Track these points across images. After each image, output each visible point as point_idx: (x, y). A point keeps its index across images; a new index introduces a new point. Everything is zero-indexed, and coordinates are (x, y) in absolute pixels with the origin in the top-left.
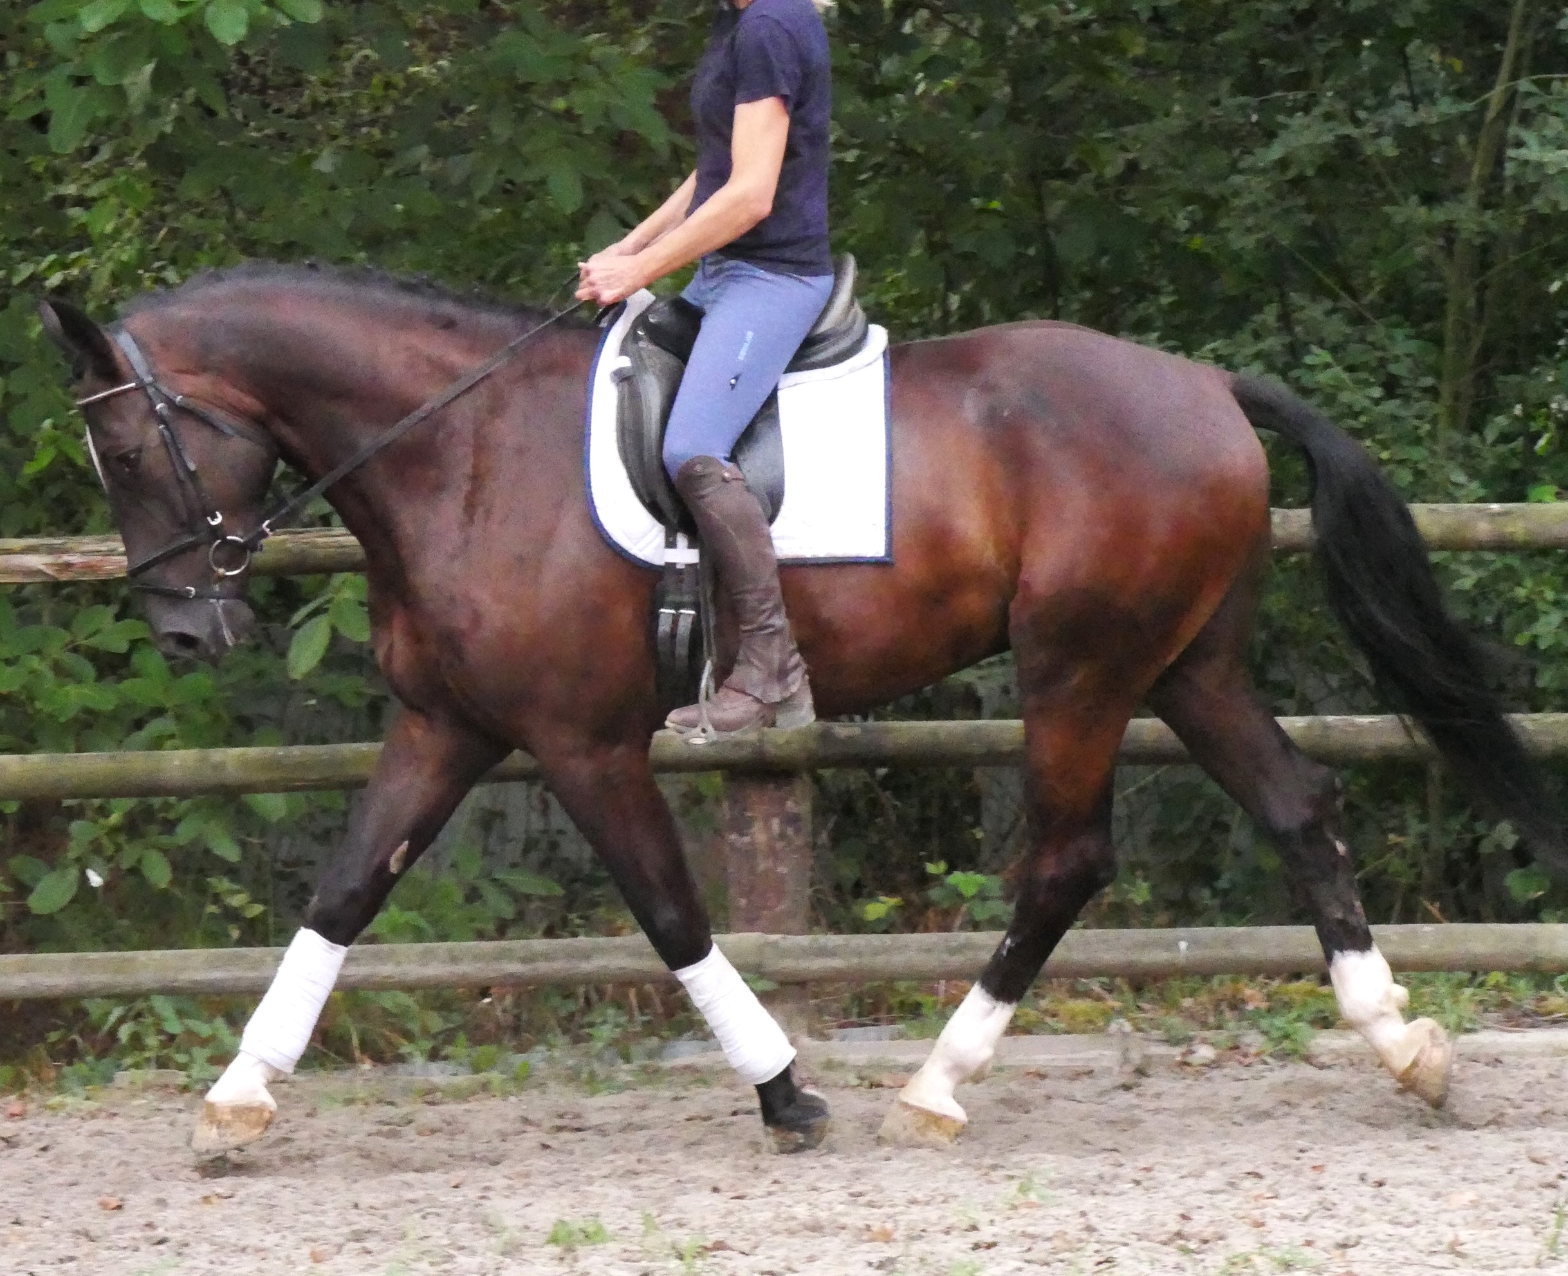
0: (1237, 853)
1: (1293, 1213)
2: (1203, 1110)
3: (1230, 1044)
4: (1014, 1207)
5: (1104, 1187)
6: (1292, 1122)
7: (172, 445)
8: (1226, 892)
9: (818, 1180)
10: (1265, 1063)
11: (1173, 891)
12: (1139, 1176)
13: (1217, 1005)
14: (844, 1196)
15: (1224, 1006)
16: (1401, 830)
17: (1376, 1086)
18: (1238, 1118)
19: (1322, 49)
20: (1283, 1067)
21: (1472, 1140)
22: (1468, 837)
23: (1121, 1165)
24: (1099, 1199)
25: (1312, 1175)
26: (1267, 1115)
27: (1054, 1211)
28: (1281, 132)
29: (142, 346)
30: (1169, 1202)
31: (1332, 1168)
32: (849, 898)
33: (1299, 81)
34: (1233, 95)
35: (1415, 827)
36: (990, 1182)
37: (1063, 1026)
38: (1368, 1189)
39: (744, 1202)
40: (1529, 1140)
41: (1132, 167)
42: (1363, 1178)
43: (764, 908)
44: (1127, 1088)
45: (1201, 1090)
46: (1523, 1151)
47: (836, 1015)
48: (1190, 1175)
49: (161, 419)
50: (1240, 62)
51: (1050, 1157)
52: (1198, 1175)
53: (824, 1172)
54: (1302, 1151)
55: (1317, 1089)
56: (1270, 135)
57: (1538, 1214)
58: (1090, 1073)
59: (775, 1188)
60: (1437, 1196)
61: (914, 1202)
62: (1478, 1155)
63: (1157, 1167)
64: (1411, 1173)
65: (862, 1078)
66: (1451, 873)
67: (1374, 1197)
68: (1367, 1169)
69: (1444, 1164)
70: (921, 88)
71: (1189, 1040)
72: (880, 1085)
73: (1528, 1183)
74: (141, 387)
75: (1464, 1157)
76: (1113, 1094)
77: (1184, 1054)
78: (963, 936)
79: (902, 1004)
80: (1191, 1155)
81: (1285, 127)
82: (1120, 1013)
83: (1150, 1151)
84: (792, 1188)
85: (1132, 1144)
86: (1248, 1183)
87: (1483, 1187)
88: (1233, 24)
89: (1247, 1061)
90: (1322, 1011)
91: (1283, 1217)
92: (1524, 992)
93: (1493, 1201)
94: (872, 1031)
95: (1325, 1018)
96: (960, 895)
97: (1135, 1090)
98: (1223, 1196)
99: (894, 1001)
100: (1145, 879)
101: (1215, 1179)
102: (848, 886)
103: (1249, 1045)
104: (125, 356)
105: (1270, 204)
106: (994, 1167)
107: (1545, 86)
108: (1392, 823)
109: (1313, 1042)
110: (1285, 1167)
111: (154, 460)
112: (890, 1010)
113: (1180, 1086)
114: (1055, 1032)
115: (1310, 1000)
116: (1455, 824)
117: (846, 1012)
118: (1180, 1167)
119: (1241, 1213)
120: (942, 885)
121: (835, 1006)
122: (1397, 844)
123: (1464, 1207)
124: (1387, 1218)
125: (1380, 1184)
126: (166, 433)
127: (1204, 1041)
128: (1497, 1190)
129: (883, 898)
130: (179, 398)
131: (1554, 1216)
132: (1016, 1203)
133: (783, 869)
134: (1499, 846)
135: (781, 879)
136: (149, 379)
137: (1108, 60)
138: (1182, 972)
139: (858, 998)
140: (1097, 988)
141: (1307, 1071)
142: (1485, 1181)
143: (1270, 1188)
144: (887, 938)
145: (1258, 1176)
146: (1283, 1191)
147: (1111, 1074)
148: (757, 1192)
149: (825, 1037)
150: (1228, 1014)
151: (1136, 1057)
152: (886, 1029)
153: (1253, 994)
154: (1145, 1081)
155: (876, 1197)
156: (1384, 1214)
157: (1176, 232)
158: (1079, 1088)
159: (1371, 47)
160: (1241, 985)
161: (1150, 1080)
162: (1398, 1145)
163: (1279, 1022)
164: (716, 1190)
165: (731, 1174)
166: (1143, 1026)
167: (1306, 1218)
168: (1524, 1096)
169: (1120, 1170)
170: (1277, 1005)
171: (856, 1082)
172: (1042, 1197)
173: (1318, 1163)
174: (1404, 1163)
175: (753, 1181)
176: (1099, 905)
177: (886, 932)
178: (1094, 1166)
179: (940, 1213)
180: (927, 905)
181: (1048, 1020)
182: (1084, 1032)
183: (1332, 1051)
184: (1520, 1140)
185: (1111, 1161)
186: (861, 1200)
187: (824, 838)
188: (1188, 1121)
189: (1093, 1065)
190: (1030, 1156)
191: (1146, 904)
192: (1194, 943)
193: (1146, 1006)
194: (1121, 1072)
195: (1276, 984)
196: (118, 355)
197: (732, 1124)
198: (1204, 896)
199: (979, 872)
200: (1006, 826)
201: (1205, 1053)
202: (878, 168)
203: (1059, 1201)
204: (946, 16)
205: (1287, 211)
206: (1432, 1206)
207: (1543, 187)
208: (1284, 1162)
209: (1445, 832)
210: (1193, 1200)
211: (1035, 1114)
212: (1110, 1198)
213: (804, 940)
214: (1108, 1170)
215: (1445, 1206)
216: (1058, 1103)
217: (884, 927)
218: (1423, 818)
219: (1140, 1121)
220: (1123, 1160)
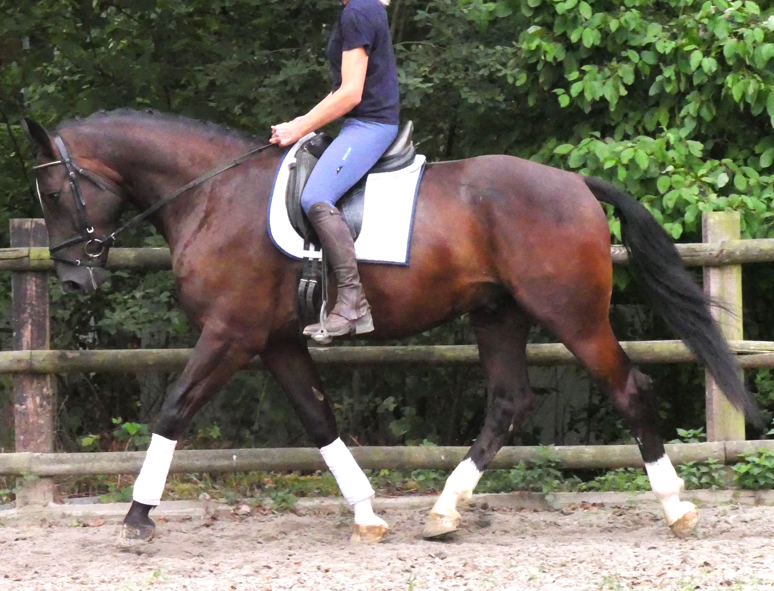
0: (262, 413)
1: (285, 585)
2: (242, 536)
3: (257, 505)
4: (152, 584)
5: (195, 573)
6: (286, 542)
7: (75, 192)
8: (257, 432)
9: (58, 571)
10: (274, 513)
11: (233, 431)
12: (212, 568)
13: (251, 485)
14: (70, 579)
15: (254, 486)
16: (340, 402)
17: (327, 524)
18: (260, 540)
19: (304, 29)
20: (282, 515)
21: (371, 550)
22: (372, 405)
23: (203, 563)
24: (193, 579)
25: (295, 567)
26: (274, 538)
27: (171, 585)
28: (283, 69)
29: (66, 144)
30: (226, 580)
31: (304, 563)
32: (75, 436)
33: (293, 43)
34: (261, 50)
35: (347, 400)
36: (141, 572)
37: (177, 496)
38: (321, 574)
39: (20, 582)
40: (398, 550)
41: (212, 83)
42: (319, 568)
43: (33, 440)
44: (207, 526)
45: (242, 527)
46: (395, 555)
47: (68, 492)
48: (237, 567)
49: (72, 179)
50: (264, 35)
51: (169, 559)
52: (240, 567)
53: (60, 567)
54: (290, 555)
55: (298, 526)
56: (278, 69)
57: (401, 584)
58: (190, 519)
59: (36, 575)
60: (354, 576)
61: (103, 582)
62: (373, 557)
63: (221, 564)
64: (342, 565)
65: (79, 522)
66: (365, 422)
67: (324, 577)
68: (321, 564)
69: (357, 561)
70: (111, 45)
71: (237, 502)
72: (88, 526)
73: (396, 570)
74: (64, 163)
75: (367, 557)
76: (201, 529)
77: (234, 510)
78: (129, 454)
79: (99, 486)
80: (238, 557)
81: (285, 65)
82: (205, 490)
83: (217, 556)
84: (44, 575)
85: (209, 552)
86: (264, 571)
87: (376, 572)
88: (259, 16)
89: (265, 513)
90: (300, 488)
91: (280, 587)
92: (397, 479)
93: (380, 578)
94: (85, 499)
95: (302, 492)
96: (129, 434)
97: (211, 527)
98: (252, 578)
99: (95, 484)
100: (219, 426)
101: (248, 569)
102: (74, 430)
103: (266, 505)
104: (57, 148)
105: (279, 102)
106: (143, 565)
107: (408, 47)
108: (337, 399)
109: (296, 504)
110: (282, 563)
111: (67, 198)
112: (94, 489)
113: (233, 525)
114: (173, 499)
115: (296, 483)
116: (366, 399)
117: (73, 491)
118: (232, 563)
119: (261, 585)
120: (120, 429)
121: (67, 488)
122: (338, 409)
123: (367, 582)
124: (330, 587)
125: (327, 571)
126: (73, 186)
127: (245, 503)
128: (382, 573)
129: (91, 435)
130: (81, 170)
131: (408, 585)
132: (152, 582)
133: (41, 422)
134: (387, 410)
135: (41, 426)
136: (67, 160)
137: (200, 32)
138: (235, 470)
139: (79, 483)
140: (195, 479)
141: (293, 517)
142: (377, 569)
143: (274, 573)
144: (92, 455)
145: (269, 568)
146: (281, 575)
147: (200, 519)
148: (26, 577)
149: (63, 503)
150: (256, 490)
151: (212, 511)
152: (91, 498)
153: (268, 480)
154: (216, 523)
155: (85, 580)
156: (328, 585)
157: (234, 115)
158: (184, 526)
159: (326, 28)
160: (262, 476)
161: (218, 522)
162: (336, 552)
163: (281, 494)
164: (6, 577)
165: (14, 569)
166: (216, 496)
167: (291, 588)
168: (395, 528)
169: (203, 566)
170: (279, 486)
171: (77, 524)
172: (165, 579)
173: (297, 561)
174: (338, 561)
175: (24, 572)
176: (196, 438)
177: (92, 451)
178: (190, 564)
179: (115, 587)
180: (113, 438)
181: (170, 494)
182: (187, 499)
183: (305, 507)
184: (394, 549)
185: (199, 561)
186: (77, 581)
187: (63, 406)
188: (236, 541)
189: (192, 515)
190: (160, 559)
191: (218, 437)
192: (239, 456)
193: (216, 486)
194: (204, 518)
195: (279, 475)
196: (54, 147)
197: (15, 545)
198: (247, 434)
199: (139, 423)
200: (152, 401)
201: (245, 509)
202: (92, 83)
203: (173, 580)
204: (123, 10)
205: (286, 106)
206: (352, 581)
207: (407, 96)
208: (282, 561)
209: (361, 402)
210: (238, 580)
211: (164, 539)
212: (198, 579)
213: (52, 455)
214: (197, 566)
215: (357, 581)
216: (173, 534)
217: (92, 449)
218: (351, 396)
219: (214, 542)
220: (204, 561)
